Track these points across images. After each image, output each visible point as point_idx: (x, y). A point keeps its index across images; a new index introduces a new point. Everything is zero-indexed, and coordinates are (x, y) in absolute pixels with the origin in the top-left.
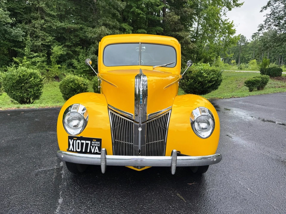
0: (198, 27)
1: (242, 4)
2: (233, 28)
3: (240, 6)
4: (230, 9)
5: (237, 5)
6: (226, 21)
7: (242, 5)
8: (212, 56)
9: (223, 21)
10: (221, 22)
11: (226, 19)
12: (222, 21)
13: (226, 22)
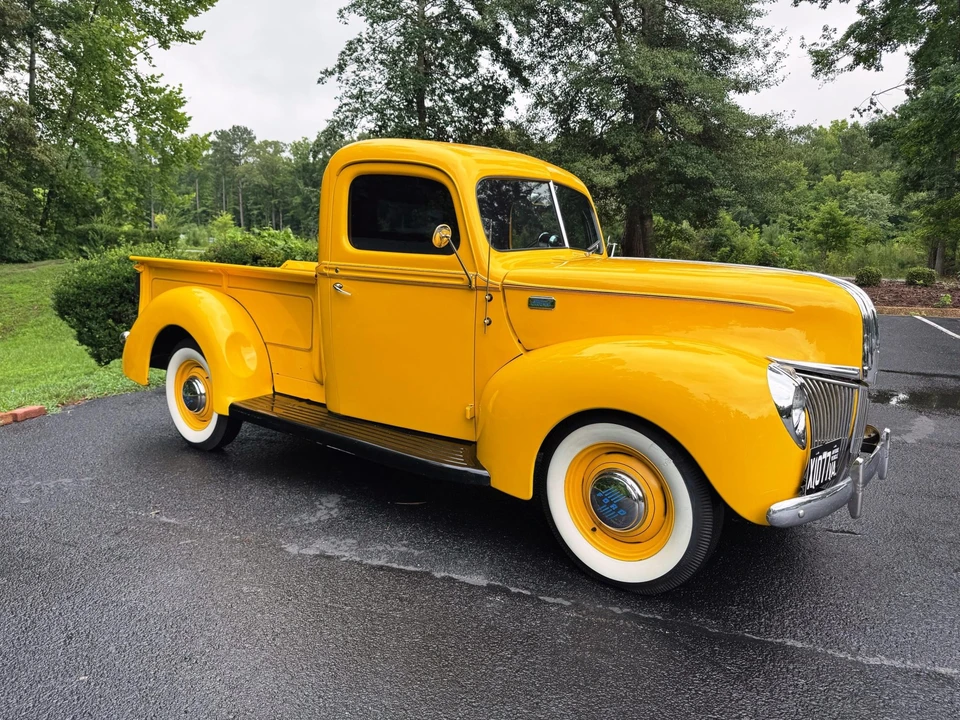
0: (32, 80)
1: (199, 37)
2: (180, 110)
3: (192, 40)
4: (165, 45)
5: (183, 37)
6: (154, 81)
7: (200, 39)
8: (125, 200)
9: (144, 78)
10: (135, 81)
11: (153, 76)
12: (137, 77)
13: (154, 85)
